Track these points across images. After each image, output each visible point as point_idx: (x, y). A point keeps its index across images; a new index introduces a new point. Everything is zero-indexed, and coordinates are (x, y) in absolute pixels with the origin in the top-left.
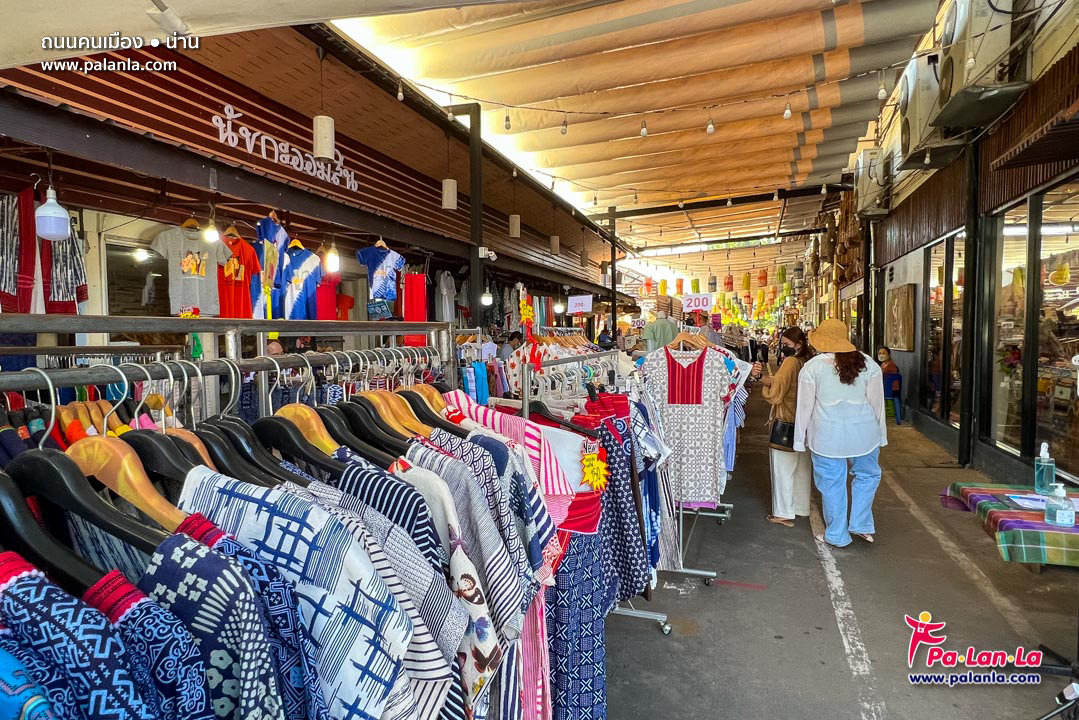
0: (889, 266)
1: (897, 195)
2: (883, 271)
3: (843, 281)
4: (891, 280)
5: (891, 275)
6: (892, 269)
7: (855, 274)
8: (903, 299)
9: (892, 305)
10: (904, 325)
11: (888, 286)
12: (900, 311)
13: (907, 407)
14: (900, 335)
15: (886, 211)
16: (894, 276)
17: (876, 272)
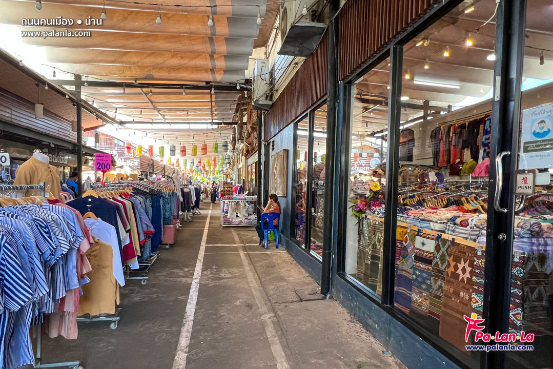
0: (272, 140)
1: (277, 90)
2: (269, 144)
3: (248, 153)
4: (273, 149)
5: (273, 146)
6: (273, 142)
7: (254, 149)
8: (280, 160)
9: (273, 165)
10: (281, 179)
11: (272, 153)
12: (278, 169)
13: (282, 235)
14: (278, 185)
15: (270, 103)
16: (275, 147)
17: (265, 145)
